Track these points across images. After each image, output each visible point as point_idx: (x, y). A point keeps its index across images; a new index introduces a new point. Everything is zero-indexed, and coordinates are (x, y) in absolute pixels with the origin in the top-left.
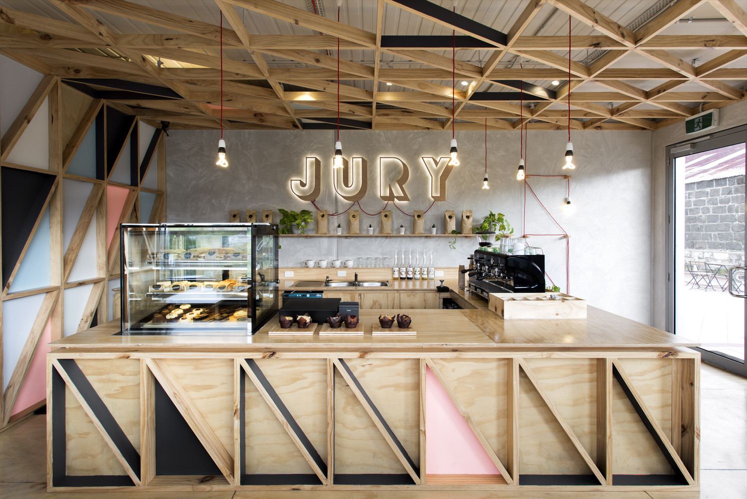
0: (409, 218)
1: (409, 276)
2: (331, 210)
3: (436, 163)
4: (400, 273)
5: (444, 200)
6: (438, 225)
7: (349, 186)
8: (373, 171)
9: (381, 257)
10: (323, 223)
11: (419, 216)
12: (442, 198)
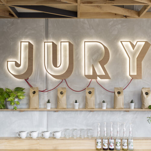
0: (110, 93)
1: (110, 147)
2: (42, 88)
3: (133, 46)
4: (103, 145)
5: (141, 78)
6: (136, 101)
7: (58, 66)
8: (78, 54)
9: (85, 128)
10: (35, 98)
11: (119, 93)
12: (139, 75)
